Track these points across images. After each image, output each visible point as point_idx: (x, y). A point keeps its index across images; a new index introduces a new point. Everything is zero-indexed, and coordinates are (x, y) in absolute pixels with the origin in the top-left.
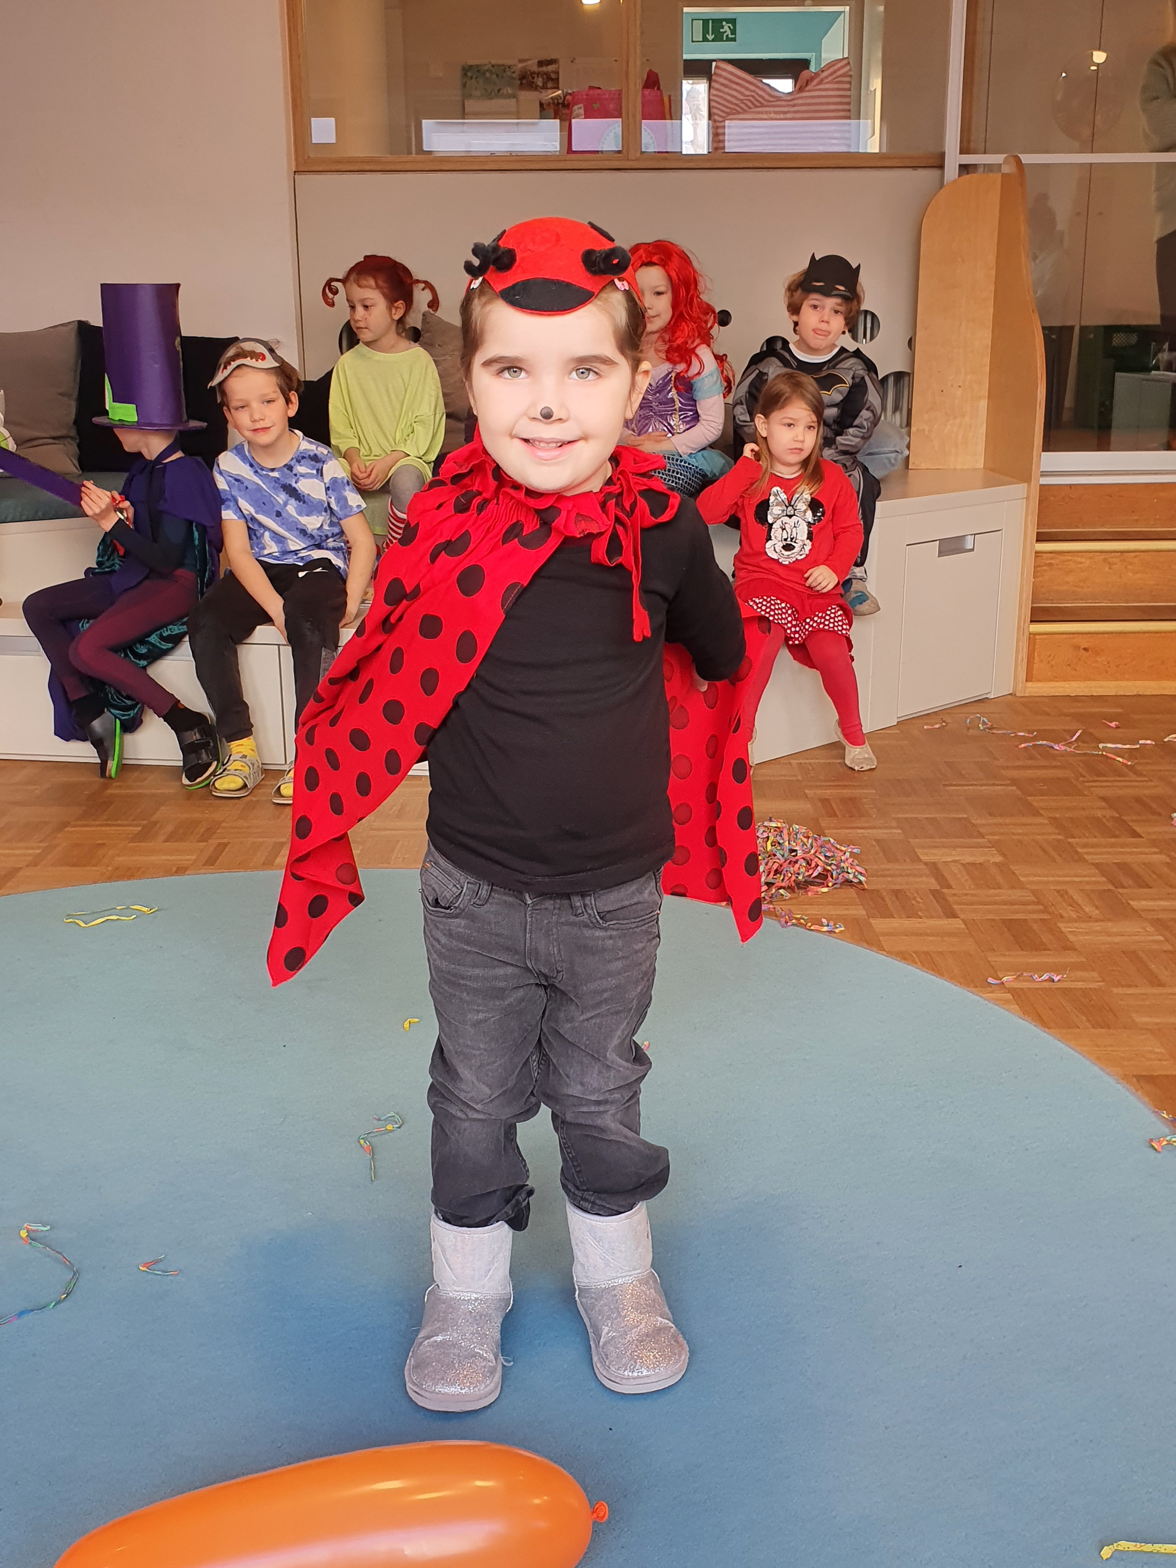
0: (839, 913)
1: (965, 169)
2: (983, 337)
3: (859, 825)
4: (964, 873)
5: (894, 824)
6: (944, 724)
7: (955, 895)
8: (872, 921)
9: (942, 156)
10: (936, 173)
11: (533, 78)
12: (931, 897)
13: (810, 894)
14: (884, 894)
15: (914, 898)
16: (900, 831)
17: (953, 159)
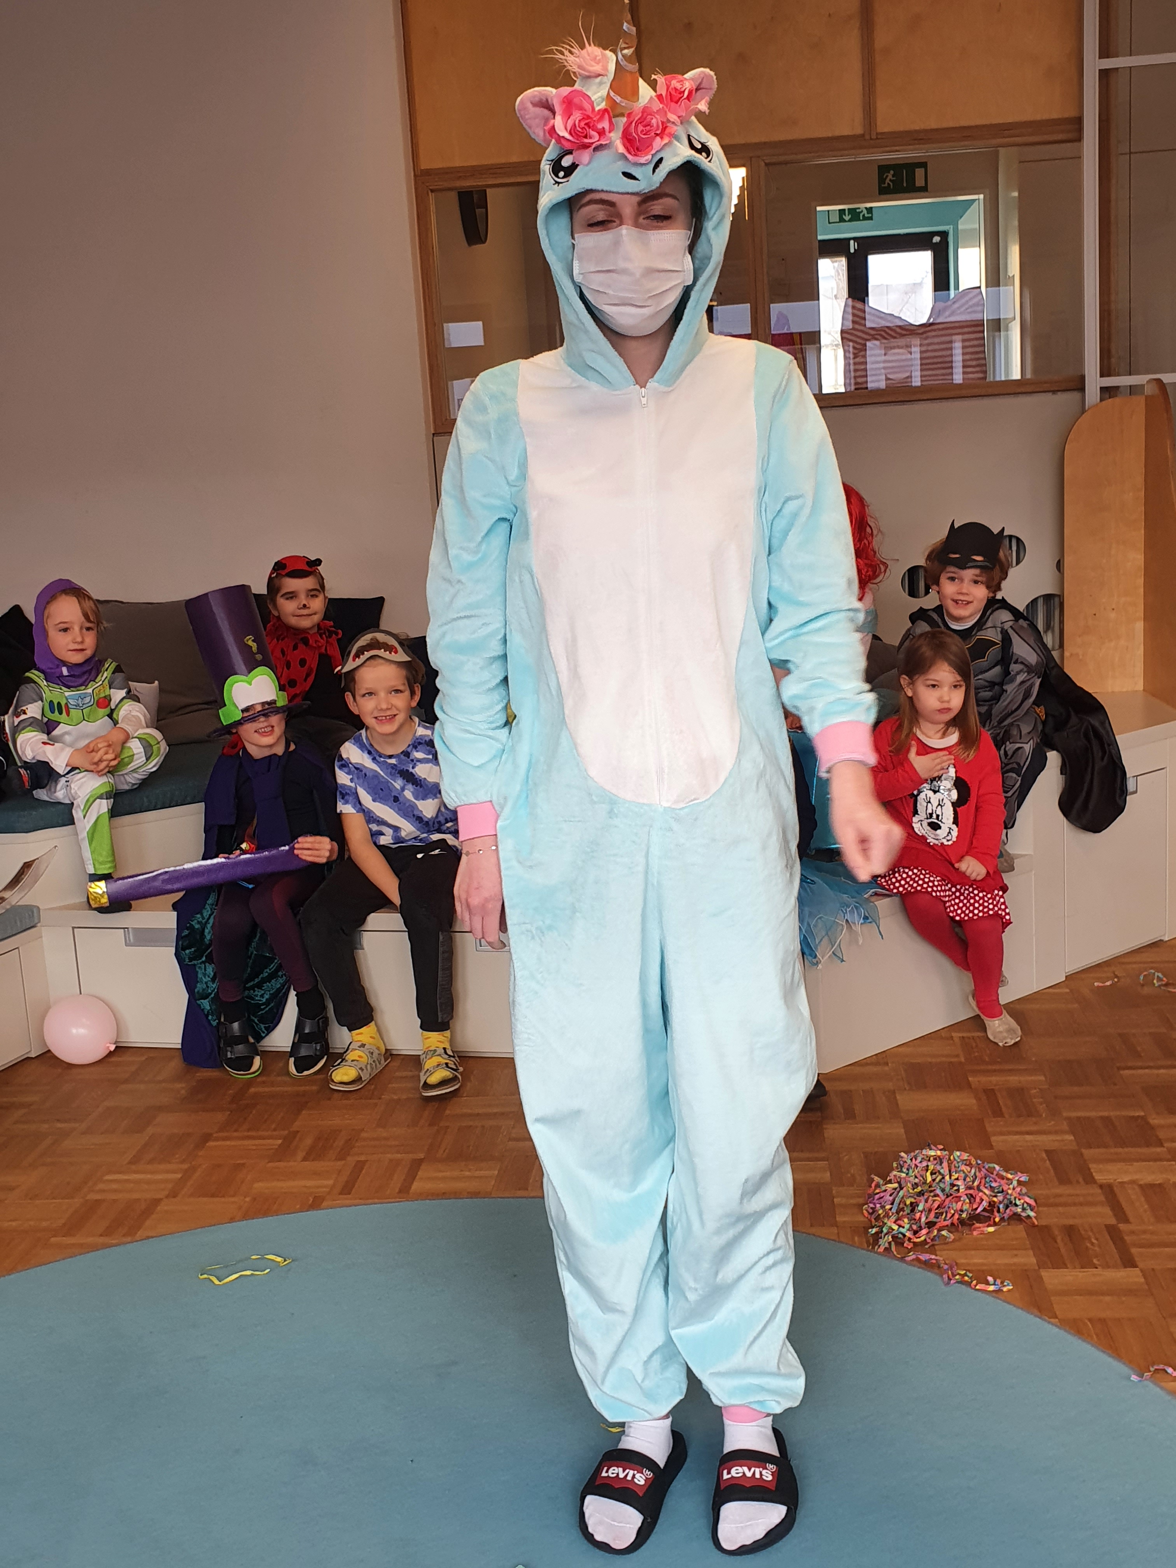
0: (1006, 1261)
1: (1107, 392)
2: (1136, 558)
3: (1027, 1129)
4: (1143, 1199)
5: (1065, 1126)
6: (1116, 980)
7: (1133, 1232)
8: (1044, 1273)
9: (1083, 378)
10: (1076, 395)
12: (1108, 1237)
13: (975, 1233)
14: (1056, 1232)
15: (1089, 1239)
16: (1072, 1138)
17: (1094, 382)
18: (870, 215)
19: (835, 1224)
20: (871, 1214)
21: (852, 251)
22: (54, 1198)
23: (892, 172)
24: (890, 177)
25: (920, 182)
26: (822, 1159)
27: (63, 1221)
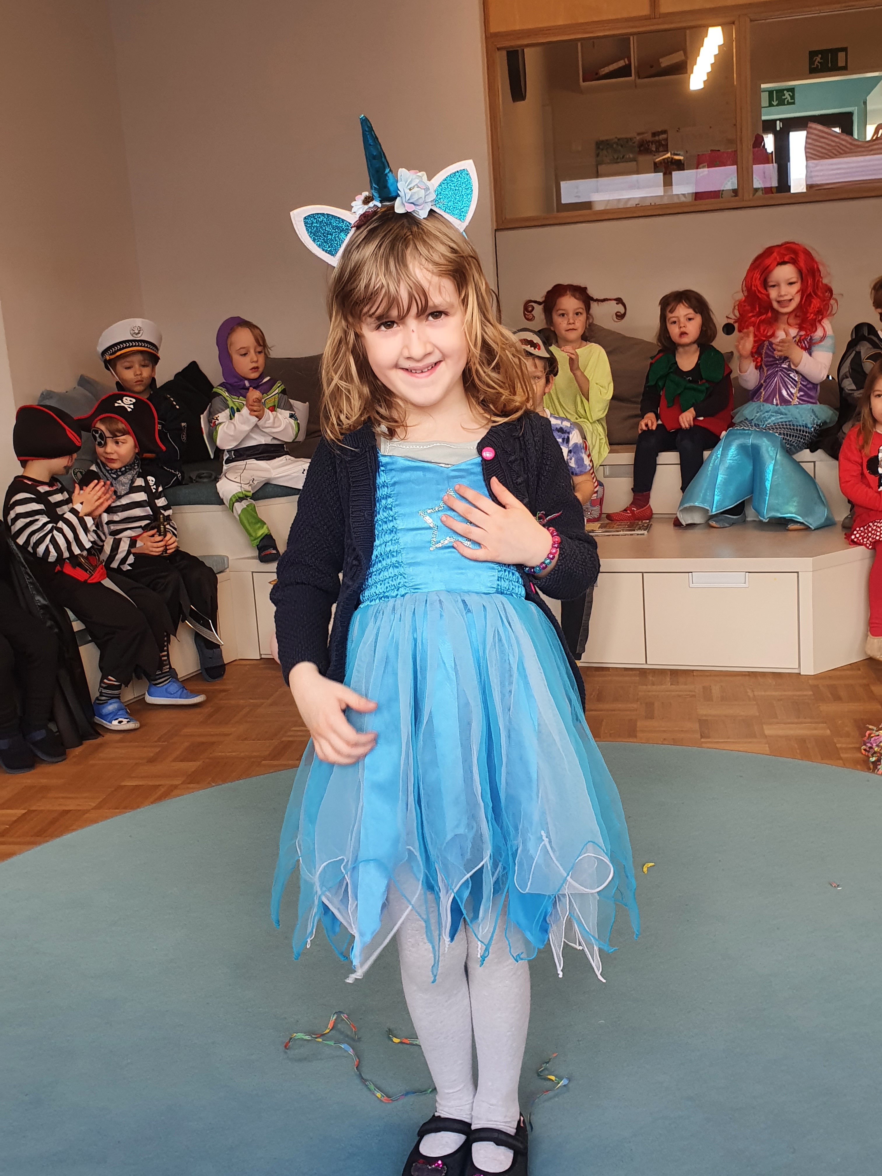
11: (649, 146)
18: (793, 101)
19: (841, 759)
20: (869, 752)
21: (778, 129)
22: (259, 740)
23: (820, 56)
24: (818, 59)
25: (841, 63)
26: (823, 723)
27: (268, 753)
